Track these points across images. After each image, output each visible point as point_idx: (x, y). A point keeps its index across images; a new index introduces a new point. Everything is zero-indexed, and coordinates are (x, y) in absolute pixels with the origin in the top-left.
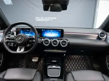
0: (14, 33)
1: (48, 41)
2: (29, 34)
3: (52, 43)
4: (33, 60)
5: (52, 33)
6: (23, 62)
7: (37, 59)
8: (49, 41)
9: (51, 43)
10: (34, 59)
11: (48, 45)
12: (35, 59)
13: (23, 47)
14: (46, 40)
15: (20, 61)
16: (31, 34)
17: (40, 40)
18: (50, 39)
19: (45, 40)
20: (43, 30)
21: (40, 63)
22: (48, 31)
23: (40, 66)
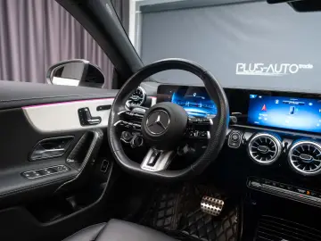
0: (151, 101)
1: (271, 145)
2: (197, 107)
3: (290, 155)
4: (204, 204)
5: (296, 110)
6: (170, 203)
7: (217, 205)
8: (278, 143)
9: (284, 156)
10: (206, 202)
11: (267, 162)
12: (210, 203)
13: (165, 153)
14: (263, 139)
15: (164, 197)
16: (203, 108)
17: (235, 137)
18: (282, 137)
19: (258, 140)
20: (253, 96)
21: (227, 224)
22: (277, 102)
23: (225, 232)
